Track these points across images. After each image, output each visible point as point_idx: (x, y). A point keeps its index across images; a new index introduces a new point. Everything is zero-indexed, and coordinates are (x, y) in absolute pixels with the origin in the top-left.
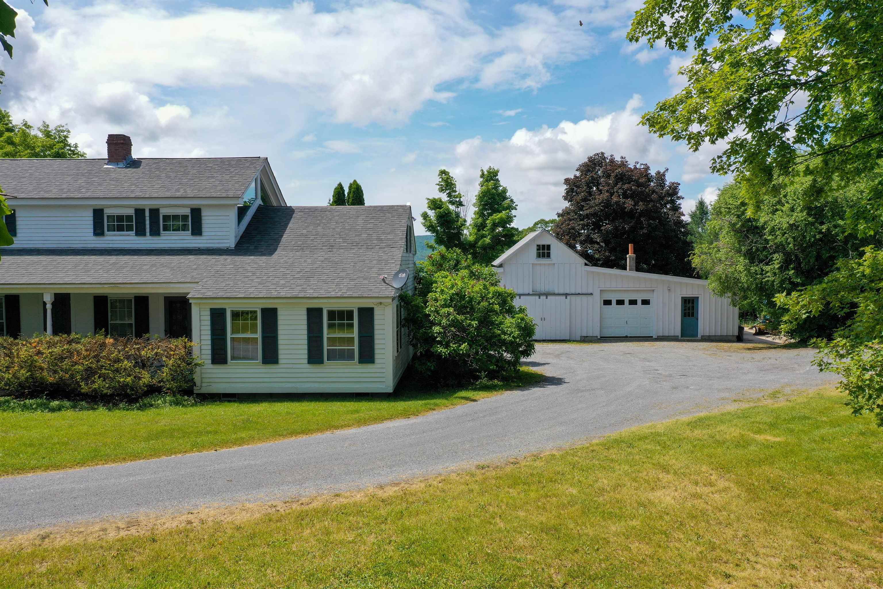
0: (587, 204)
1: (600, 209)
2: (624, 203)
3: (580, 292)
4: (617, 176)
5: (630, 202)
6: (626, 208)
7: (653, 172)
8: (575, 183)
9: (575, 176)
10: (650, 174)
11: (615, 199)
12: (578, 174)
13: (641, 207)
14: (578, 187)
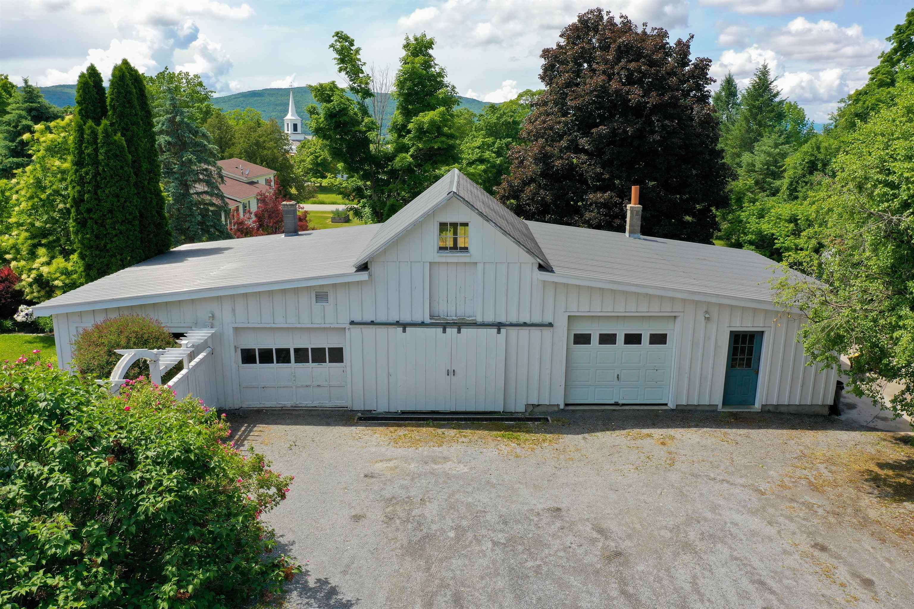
0: (573, 91)
1: (591, 99)
2: (628, 93)
3: (528, 321)
4: (619, 47)
5: (637, 92)
6: (630, 100)
7: (672, 41)
8: (556, 57)
9: (558, 45)
10: (668, 43)
11: (614, 85)
12: (563, 42)
13: (653, 99)
14: (562, 63)
